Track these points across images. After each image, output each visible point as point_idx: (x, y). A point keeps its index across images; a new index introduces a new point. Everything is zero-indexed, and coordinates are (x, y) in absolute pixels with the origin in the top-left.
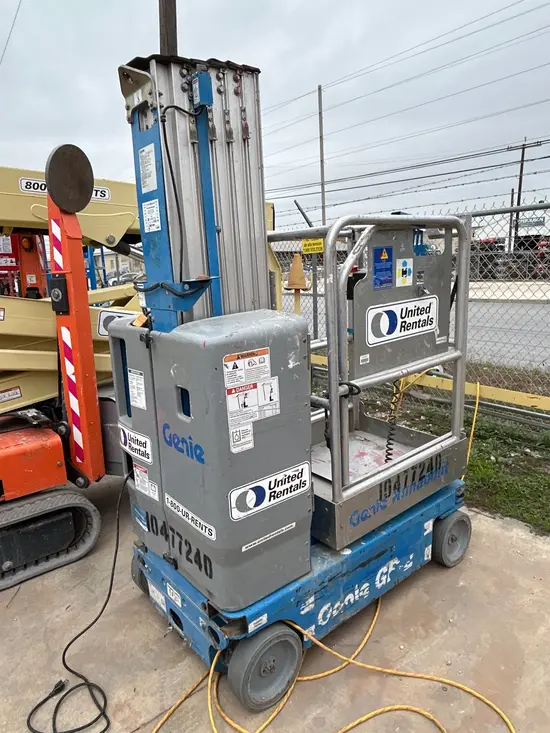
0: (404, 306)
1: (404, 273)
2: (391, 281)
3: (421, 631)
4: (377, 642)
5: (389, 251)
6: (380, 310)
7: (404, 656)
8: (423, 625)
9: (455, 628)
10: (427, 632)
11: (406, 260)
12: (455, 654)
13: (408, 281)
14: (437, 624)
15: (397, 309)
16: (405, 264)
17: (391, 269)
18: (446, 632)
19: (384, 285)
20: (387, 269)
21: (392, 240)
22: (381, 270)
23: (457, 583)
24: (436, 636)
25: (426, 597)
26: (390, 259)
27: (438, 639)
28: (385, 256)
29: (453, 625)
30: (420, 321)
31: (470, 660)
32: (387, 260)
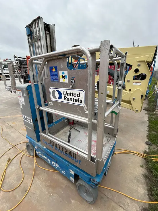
0: (65, 91)
1: (63, 77)
2: (58, 79)
3: (48, 184)
4: (45, 172)
5: (56, 68)
6: (55, 90)
7: (39, 179)
8: (50, 185)
9: (49, 196)
10: (48, 186)
11: (64, 72)
12: (38, 195)
13: (66, 81)
14: (51, 190)
15: (62, 91)
16: (63, 73)
17: (57, 75)
18: (47, 192)
19: (55, 81)
20: (56, 75)
21: (56, 63)
22: (53, 75)
23: (73, 199)
24: (46, 189)
25: (63, 186)
26: (56, 71)
27: (44, 190)
28: (54, 70)
29: (50, 196)
30: (74, 99)
31: (35, 200)
32: (55, 72)
